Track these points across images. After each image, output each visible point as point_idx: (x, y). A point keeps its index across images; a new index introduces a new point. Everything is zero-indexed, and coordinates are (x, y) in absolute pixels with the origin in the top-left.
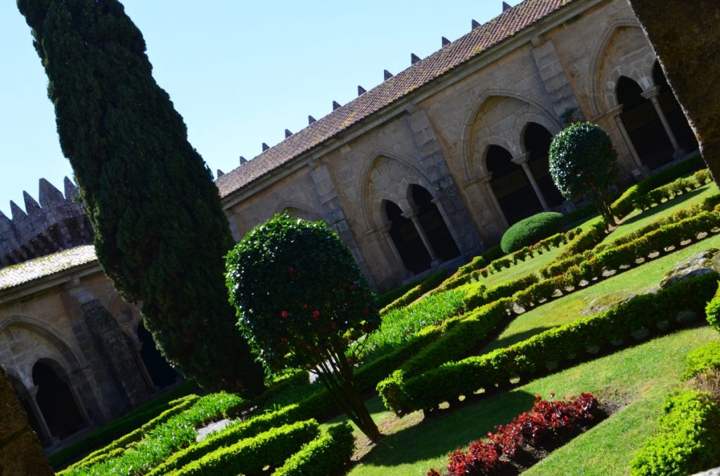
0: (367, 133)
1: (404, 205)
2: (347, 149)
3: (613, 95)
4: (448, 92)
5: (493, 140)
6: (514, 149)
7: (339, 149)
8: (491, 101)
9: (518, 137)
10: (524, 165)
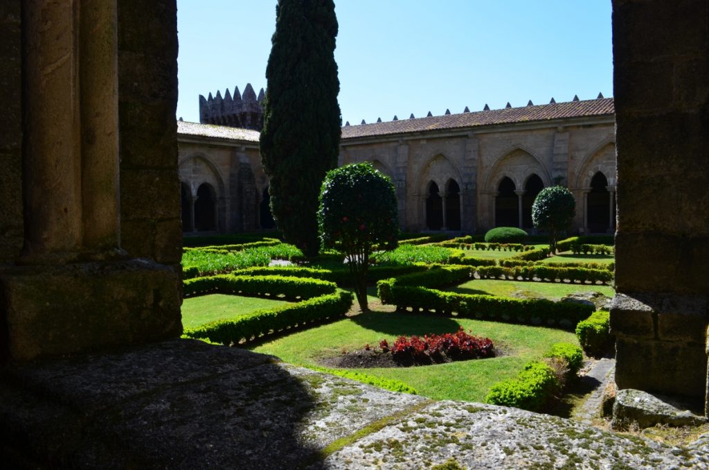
1: (442, 188)
2: (424, 142)
3: (589, 180)
4: (497, 136)
5: (509, 174)
6: (519, 185)
7: (419, 140)
8: (519, 151)
9: (524, 179)
10: (520, 197)
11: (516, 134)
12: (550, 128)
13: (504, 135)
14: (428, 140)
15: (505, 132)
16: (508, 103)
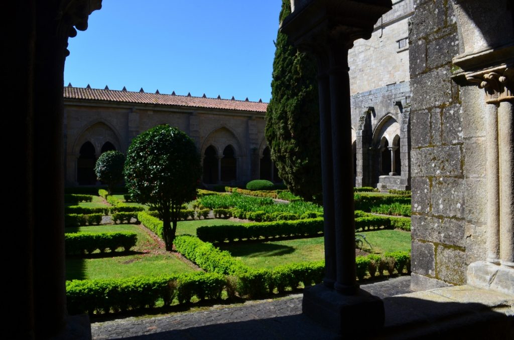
0: (165, 111)
2: (152, 113)
4: (211, 116)
5: (214, 144)
6: (221, 152)
7: (147, 110)
8: (224, 129)
9: (224, 148)
10: (220, 160)
11: (223, 117)
12: (245, 116)
13: (215, 116)
14: (154, 111)
15: (216, 114)
16: (204, 94)
